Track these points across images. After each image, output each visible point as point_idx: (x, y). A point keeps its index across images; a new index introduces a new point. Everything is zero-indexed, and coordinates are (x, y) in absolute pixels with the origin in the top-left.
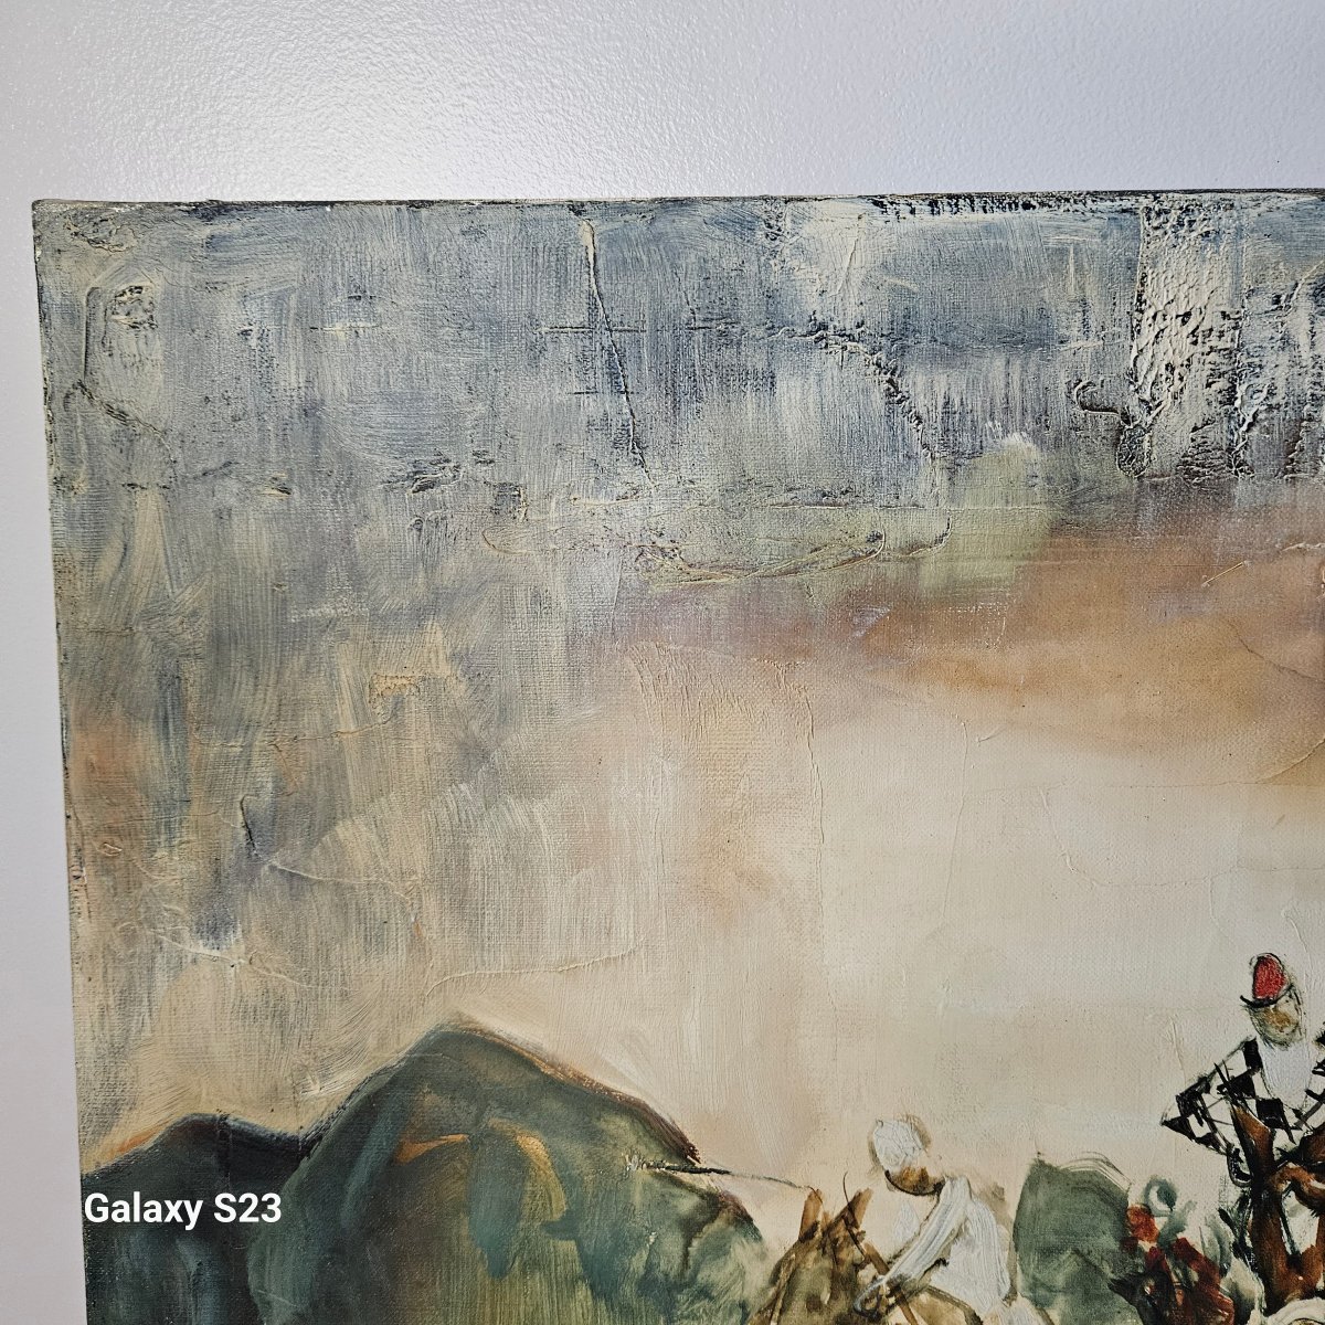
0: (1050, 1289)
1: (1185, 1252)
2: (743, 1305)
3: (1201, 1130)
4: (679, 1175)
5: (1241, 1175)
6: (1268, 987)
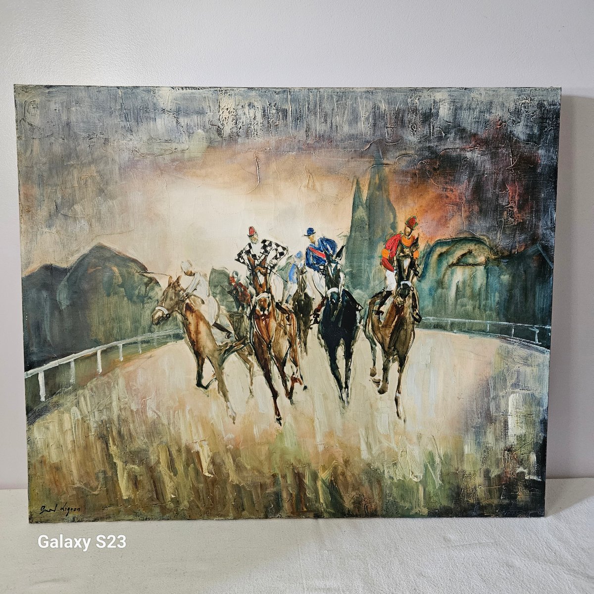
0: (216, 294)
1: (241, 285)
2: (157, 300)
3: (242, 261)
4: (144, 274)
5: (250, 269)
6: (252, 233)
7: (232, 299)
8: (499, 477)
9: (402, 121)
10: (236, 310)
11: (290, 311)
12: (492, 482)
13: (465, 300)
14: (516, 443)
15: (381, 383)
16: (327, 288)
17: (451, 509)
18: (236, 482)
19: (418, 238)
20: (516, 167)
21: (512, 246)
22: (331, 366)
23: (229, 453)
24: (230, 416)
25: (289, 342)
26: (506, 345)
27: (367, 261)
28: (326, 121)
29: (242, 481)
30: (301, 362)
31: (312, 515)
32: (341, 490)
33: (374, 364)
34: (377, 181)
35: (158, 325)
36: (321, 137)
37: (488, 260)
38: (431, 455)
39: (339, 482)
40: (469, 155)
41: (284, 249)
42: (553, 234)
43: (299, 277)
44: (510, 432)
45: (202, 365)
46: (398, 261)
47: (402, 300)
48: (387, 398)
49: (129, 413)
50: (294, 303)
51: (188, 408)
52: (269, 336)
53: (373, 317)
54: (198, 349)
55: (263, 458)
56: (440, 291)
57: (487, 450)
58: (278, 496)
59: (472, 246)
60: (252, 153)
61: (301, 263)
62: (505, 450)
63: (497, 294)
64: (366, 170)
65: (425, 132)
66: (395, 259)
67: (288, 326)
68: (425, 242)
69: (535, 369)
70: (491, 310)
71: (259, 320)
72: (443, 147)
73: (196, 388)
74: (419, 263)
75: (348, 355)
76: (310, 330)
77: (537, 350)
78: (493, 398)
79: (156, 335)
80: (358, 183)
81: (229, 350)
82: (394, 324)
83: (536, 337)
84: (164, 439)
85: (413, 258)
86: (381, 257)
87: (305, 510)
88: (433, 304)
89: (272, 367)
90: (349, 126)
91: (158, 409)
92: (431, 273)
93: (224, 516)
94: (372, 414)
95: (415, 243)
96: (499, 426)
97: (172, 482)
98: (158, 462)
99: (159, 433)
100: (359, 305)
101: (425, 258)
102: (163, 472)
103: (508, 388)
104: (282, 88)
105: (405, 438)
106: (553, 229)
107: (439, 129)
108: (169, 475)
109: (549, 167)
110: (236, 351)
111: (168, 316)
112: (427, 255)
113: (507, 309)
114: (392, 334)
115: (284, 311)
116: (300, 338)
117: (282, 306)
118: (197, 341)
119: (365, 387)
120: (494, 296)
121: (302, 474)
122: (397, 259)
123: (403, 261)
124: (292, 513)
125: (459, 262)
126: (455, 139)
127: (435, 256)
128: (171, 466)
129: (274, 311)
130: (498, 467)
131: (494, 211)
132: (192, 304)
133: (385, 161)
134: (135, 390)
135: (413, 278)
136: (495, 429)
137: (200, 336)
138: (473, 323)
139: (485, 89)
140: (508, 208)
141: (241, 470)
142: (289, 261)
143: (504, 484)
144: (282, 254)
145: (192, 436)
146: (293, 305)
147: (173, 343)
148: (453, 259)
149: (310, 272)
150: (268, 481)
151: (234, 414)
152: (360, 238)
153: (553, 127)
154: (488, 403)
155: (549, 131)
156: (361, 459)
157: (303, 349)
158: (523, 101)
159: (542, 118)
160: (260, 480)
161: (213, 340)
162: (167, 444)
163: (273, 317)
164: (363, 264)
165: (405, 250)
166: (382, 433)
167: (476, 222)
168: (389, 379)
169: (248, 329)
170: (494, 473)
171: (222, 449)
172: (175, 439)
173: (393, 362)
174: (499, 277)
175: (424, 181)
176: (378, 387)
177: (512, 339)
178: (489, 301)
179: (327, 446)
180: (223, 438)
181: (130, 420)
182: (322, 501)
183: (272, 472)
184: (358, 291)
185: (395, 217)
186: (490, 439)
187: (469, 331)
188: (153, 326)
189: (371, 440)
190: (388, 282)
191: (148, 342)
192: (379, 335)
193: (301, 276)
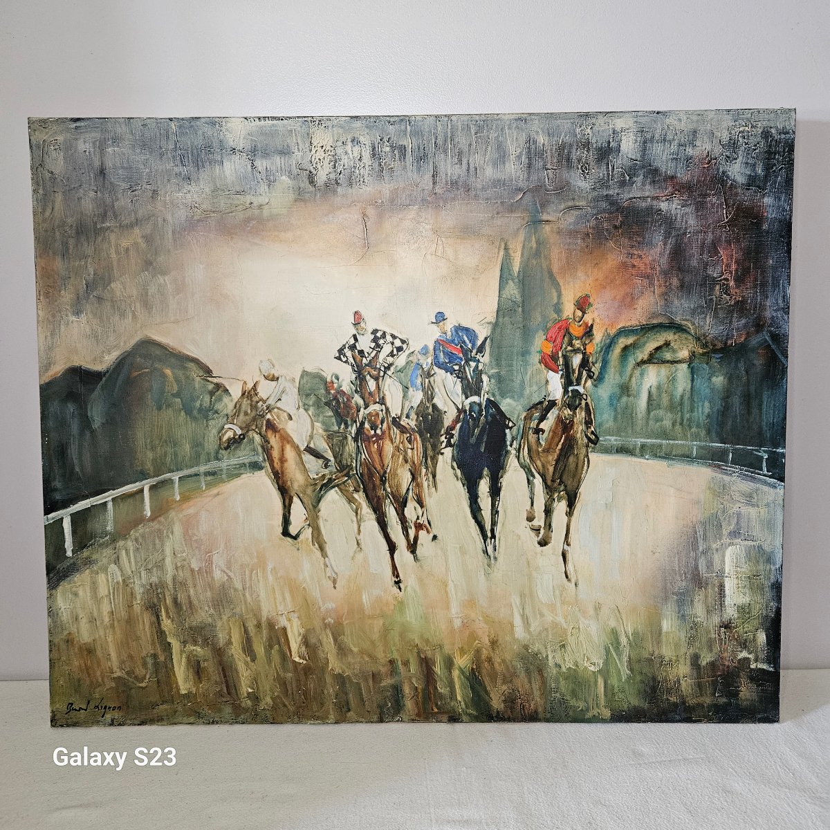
0: (308, 406)
1: (343, 393)
4: (209, 378)
5: (355, 371)
6: (358, 319)
7: (330, 413)
8: (712, 665)
9: (569, 160)
10: (336, 428)
11: (413, 429)
12: (702, 673)
13: (661, 413)
14: (736, 616)
15: (542, 531)
16: (464, 397)
17: (644, 710)
18: (338, 671)
19: (592, 325)
20: (732, 223)
21: (727, 335)
22: (471, 506)
23: (328, 631)
24: (329, 577)
25: (412, 474)
26: (721, 476)
27: (520, 358)
28: (460, 161)
29: (346, 670)
30: (428, 501)
31: (445, 718)
32: (486, 683)
33: (532, 505)
34: (534, 245)
35: (229, 450)
36: (454, 184)
37: (693, 354)
38: (614, 633)
39: (484, 672)
40: (664, 206)
41: (403, 342)
42: (786, 317)
43: (425, 382)
44: (728, 601)
45: (290, 505)
46: (564, 357)
47: (571, 413)
48: (551, 552)
49: (188, 574)
50: (418, 417)
51: (270, 567)
52: (383, 465)
53: (530, 437)
54: (283, 483)
55: (376, 636)
56: (624, 399)
57: (695, 626)
58: (397, 690)
59: (669, 336)
60: (358, 208)
61: (427, 362)
62: (721, 627)
63: (707, 404)
64: (518, 229)
65: (601, 174)
66: (560, 355)
67: (409, 451)
68: (603, 331)
69: (763, 511)
70: (698, 426)
71: (369, 442)
72: (627, 196)
73: (281, 539)
74: (594, 361)
75: (495, 491)
76: (440, 457)
77: (765, 483)
78: (702, 553)
79: (225, 464)
80: (506, 249)
81: (328, 485)
82: (560, 447)
83: (764, 464)
84: (238, 610)
85: (585, 353)
86: (541, 352)
87: (436, 710)
88: (615, 419)
89: (387, 509)
90: (494, 167)
91: (229, 568)
92: (612, 376)
93: (322, 719)
94: (530, 576)
95: (589, 332)
96: (712, 591)
97: (249, 670)
98: (229, 643)
99: (230, 602)
100: (510, 420)
101: (602, 354)
102: (236, 657)
103: (724, 538)
104: (398, 116)
105: (577, 609)
106: (786, 310)
107: (620, 170)
108: (245, 660)
109: (780, 222)
110: (337, 486)
111: (241, 437)
112: (606, 348)
113: (721, 424)
114: (557, 461)
115: (403, 430)
116: (427, 468)
117: (402, 423)
118: (283, 473)
119: (519, 536)
120: (703, 406)
121: (430, 659)
122: (563, 355)
123: (572, 357)
124: (417, 715)
125: (651, 360)
126: (644, 184)
127: (617, 351)
128: (248, 649)
129: (389, 429)
130: (711, 651)
131: (701, 285)
132: (275, 420)
133: (545, 217)
134: (196, 541)
135: (586, 382)
136: (706, 597)
137: (286, 465)
138: (673, 445)
139: (686, 112)
140: (721, 281)
141: (344, 653)
142: (411, 359)
143: (719, 676)
144: (400, 349)
145: (276, 606)
146: (417, 420)
147: (249, 475)
148: (643, 354)
149: (440, 374)
150: (383, 670)
151: (334, 575)
152: (510, 327)
153: (785, 165)
154: (696, 560)
155: (780, 170)
156: (514, 638)
157: (431, 483)
158: (741, 129)
159: (769, 153)
160: (372, 668)
161: (305, 470)
162: (241, 616)
163: (388, 439)
164: (514, 363)
165: (574, 342)
166: (544, 602)
167: (676, 302)
168: (553, 525)
169: (354, 455)
170: (706, 659)
171: (317, 623)
172: (253, 610)
173: (559, 501)
174: (710, 379)
175: (600, 243)
176: (538, 536)
177: (730, 467)
178: (696, 414)
179: (465, 621)
180: (320, 608)
181: (190, 583)
182: (459, 698)
183: (389, 657)
184: (508, 400)
185: (559, 296)
186: (699, 610)
187: (667, 457)
188: (221, 451)
189: (528, 611)
190: (550, 388)
191: (213, 474)
192: (539, 463)
193: (427, 380)
